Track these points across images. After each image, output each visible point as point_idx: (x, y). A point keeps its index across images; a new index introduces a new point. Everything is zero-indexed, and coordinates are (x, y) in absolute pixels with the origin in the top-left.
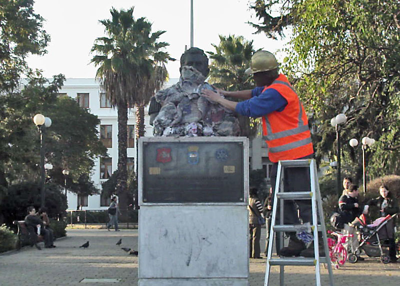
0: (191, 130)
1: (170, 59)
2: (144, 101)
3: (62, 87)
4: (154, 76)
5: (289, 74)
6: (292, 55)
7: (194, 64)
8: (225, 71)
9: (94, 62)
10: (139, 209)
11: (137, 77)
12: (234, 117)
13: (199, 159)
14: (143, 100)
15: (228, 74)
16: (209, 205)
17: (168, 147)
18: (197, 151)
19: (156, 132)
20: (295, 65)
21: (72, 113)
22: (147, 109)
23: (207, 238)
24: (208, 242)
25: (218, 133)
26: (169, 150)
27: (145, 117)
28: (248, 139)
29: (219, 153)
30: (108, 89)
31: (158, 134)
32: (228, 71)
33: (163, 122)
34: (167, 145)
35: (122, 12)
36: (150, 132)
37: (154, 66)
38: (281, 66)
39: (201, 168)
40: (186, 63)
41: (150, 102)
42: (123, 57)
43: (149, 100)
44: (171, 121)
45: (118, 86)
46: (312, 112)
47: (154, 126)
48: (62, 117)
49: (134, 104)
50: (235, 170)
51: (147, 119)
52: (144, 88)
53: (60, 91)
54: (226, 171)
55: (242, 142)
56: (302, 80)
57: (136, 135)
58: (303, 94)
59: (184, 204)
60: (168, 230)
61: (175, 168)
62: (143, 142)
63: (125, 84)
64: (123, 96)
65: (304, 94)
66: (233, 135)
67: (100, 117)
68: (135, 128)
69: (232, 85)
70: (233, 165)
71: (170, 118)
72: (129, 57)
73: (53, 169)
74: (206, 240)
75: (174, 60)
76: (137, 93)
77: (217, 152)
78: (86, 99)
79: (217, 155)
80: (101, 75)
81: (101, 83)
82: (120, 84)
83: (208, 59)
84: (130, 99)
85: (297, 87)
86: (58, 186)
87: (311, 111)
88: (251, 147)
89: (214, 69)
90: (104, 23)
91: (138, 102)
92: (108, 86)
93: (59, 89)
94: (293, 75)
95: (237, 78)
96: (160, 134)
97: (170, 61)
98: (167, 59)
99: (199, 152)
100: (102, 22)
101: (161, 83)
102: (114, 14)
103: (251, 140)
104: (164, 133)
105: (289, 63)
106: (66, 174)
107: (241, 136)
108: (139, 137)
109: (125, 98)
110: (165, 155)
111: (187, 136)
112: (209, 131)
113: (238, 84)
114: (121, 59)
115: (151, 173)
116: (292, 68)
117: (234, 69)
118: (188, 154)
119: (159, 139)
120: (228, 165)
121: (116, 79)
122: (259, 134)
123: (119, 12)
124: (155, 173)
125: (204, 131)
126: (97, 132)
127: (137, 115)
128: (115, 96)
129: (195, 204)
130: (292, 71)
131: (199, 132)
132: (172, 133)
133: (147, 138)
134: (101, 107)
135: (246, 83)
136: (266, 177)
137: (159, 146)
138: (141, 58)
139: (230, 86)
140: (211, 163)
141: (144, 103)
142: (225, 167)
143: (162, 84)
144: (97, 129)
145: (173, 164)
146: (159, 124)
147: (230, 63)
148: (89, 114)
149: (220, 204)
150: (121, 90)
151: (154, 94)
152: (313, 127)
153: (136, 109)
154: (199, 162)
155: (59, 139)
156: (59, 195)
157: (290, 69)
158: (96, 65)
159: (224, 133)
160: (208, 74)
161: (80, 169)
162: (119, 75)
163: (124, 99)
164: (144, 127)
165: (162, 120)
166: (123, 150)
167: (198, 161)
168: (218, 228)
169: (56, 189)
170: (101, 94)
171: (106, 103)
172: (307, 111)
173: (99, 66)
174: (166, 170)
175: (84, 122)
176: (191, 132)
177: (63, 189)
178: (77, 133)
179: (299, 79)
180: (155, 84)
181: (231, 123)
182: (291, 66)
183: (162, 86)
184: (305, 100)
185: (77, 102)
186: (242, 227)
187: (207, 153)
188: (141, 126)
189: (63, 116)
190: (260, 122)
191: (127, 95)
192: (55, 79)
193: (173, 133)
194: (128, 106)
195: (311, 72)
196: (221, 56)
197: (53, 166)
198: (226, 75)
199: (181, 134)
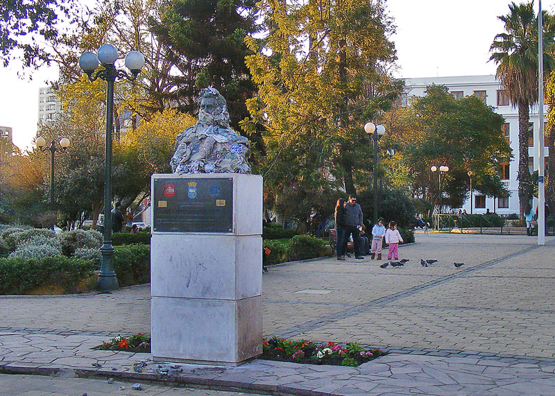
0: (193, 167)
9: (494, 60)
30: (507, 87)
35: (521, 6)
63: (524, 81)
64: (523, 94)
71: (180, 157)
72: (528, 53)
82: (519, 82)
90: (502, 18)
96: (173, 171)
100: (500, 18)
102: (514, 9)
109: (525, 96)
111: (189, 173)
112: (209, 168)
114: (520, 56)
123: (519, 6)
125: (205, 168)
128: (515, 94)
131: (200, 169)
146: (173, 162)
158: (495, 63)
163: (524, 98)
166: (524, 151)
173: (499, 63)
176: (193, 169)
191: (527, 93)
194: (530, 104)
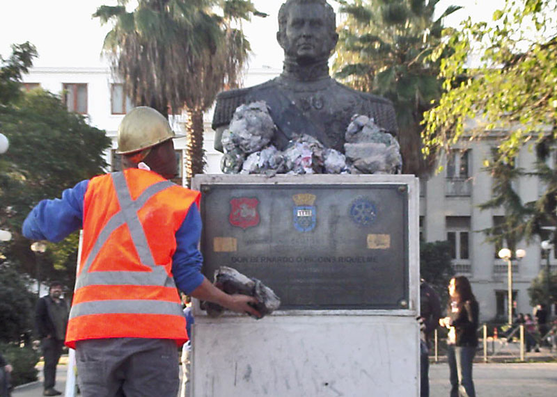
0: (300, 160)
1: (257, 13)
2: (202, 100)
3: (28, 68)
4: (223, 48)
5: (503, 46)
6: (510, 5)
7: (307, 24)
8: (369, 39)
9: (99, 18)
10: (193, 323)
11: (187, 49)
12: (389, 135)
13: (317, 221)
14: (200, 98)
15: (377, 45)
16: (338, 315)
17: (254, 195)
18: (311, 203)
19: (228, 164)
20: (515, 26)
21: (53, 125)
22: (209, 117)
23: (333, 382)
24: (336, 391)
25: (356, 167)
26: (255, 203)
27: (204, 133)
28: (417, 178)
29: (356, 208)
30: (128, 76)
31: (231, 169)
32: (376, 39)
33: (244, 142)
34: (250, 191)
36: (215, 164)
37: (223, 27)
38: (488, 28)
39: (320, 239)
40: (290, 21)
41: (215, 102)
42: (159, 9)
43: (213, 98)
44: (259, 138)
45: (149, 70)
46: (550, 123)
47: (225, 151)
48: (32, 133)
49: (182, 106)
50: (391, 244)
51: (209, 137)
52: (202, 73)
53: (26, 78)
54: (372, 245)
55: (406, 186)
56: (530, 56)
57: (185, 170)
58: (532, 85)
59: (284, 312)
60: (253, 368)
61: (267, 239)
62: (202, 186)
63: (163, 65)
64: (160, 90)
65: (535, 86)
66: (387, 171)
67: (110, 132)
68: (184, 156)
69: (385, 68)
70: (386, 233)
71: (257, 133)
72: (172, 9)
73: (11, 241)
74: (331, 387)
75: (264, 15)
76: (188, 84)
77: (354, 206)
78: (81, 95)
79: (353, 211)
80: (113, 46)
81: (113, 63)
82: (153, 65)
83: (335, 14)
84: (174, 96)
85: (519, 72)
86: (21, 277)
87: (548, 120)
88: (423, 195)
89: (349, 34)
91: (192, 104)
92: (128, 69)
93: (22, 73)
94: (511, 47)
95: (393, 53)
96: (237, 168)
97: (257, 17)
98: (251, 14)
99: (316, 206)
101: (238, 64)
103: (423, 182)
104: (244, 168)
105: (505, 22)
106: (39, 252)
107: (402, 173)
108: (193, 175)
109: (163, 92)
110: (246, 211)
111: (291, 172)
112: (336, 164)
113: (397, 66)
114: (156, 12)
115: (217, 249)
116: (509, 34)
117: (390, 35)
118: (293, 208)
119: (233, 178)
120: (377, 233)
121: (144, 54)
122: (441, 169)
124: (225, 249)
125: (326, 162)
126: (106, 165)
127: (189, 130)
128: (143, 89)
129: (307, 312)
130: (509, 40)
131: (316, 164)
132: (261, 165)
133: (209, 176)
134: (113, 113)
135: (414, 63)
136: (454, 257)
137: (234, 193)
138: (196, 10)
139: (381, 71)
140: (341, 229)
141: (203, 104)
142: (371, 238)
143: (240, 66)
144: (103, 157)
145: (262, 231)
146: (237, 146)
147: (380, 22)
148: (88, 126)
149: (359, 312)
150: (155, 77)
151: (223, 85)
152: (551, 154)
153: (185, 116)
154: (316, 226)
155: (24, 178)
156: (23, 295)
157: (505, 33)
158: (102, 25)
159: (369, 165)
160: (336, 44)
161: (69, 240)
162: (150, 46)
163: (161, 96)
164: (203, 155)
165: (243, 139)
167: (314, 223)
168: (356, 363)
169: (16, 282)
170: (114, 85)
171: (124, 106)
172: (540, 121)
174: (249, 242)
175: (78, 144)
176: (299, 165)
177: (33, 282)
178: (61, 166)
179: (523, 56)
180: (225, 65)
181: (382, 145)
182: (508, 28)
183: (239, 70)
184: (535, 98)
185: (62, 102)
186: (405, 360)
187: (332, 207)
188: (197, 152)
189: (34, 130)
190: (442, 145)
191: (168, 88)
192: (16, 53)
193: (263, 166)
194: (170, 110)
195: (548, 41)
196: (362, 7)
197: (13, 236)
198: (373, 48)
199: (280, 168)
